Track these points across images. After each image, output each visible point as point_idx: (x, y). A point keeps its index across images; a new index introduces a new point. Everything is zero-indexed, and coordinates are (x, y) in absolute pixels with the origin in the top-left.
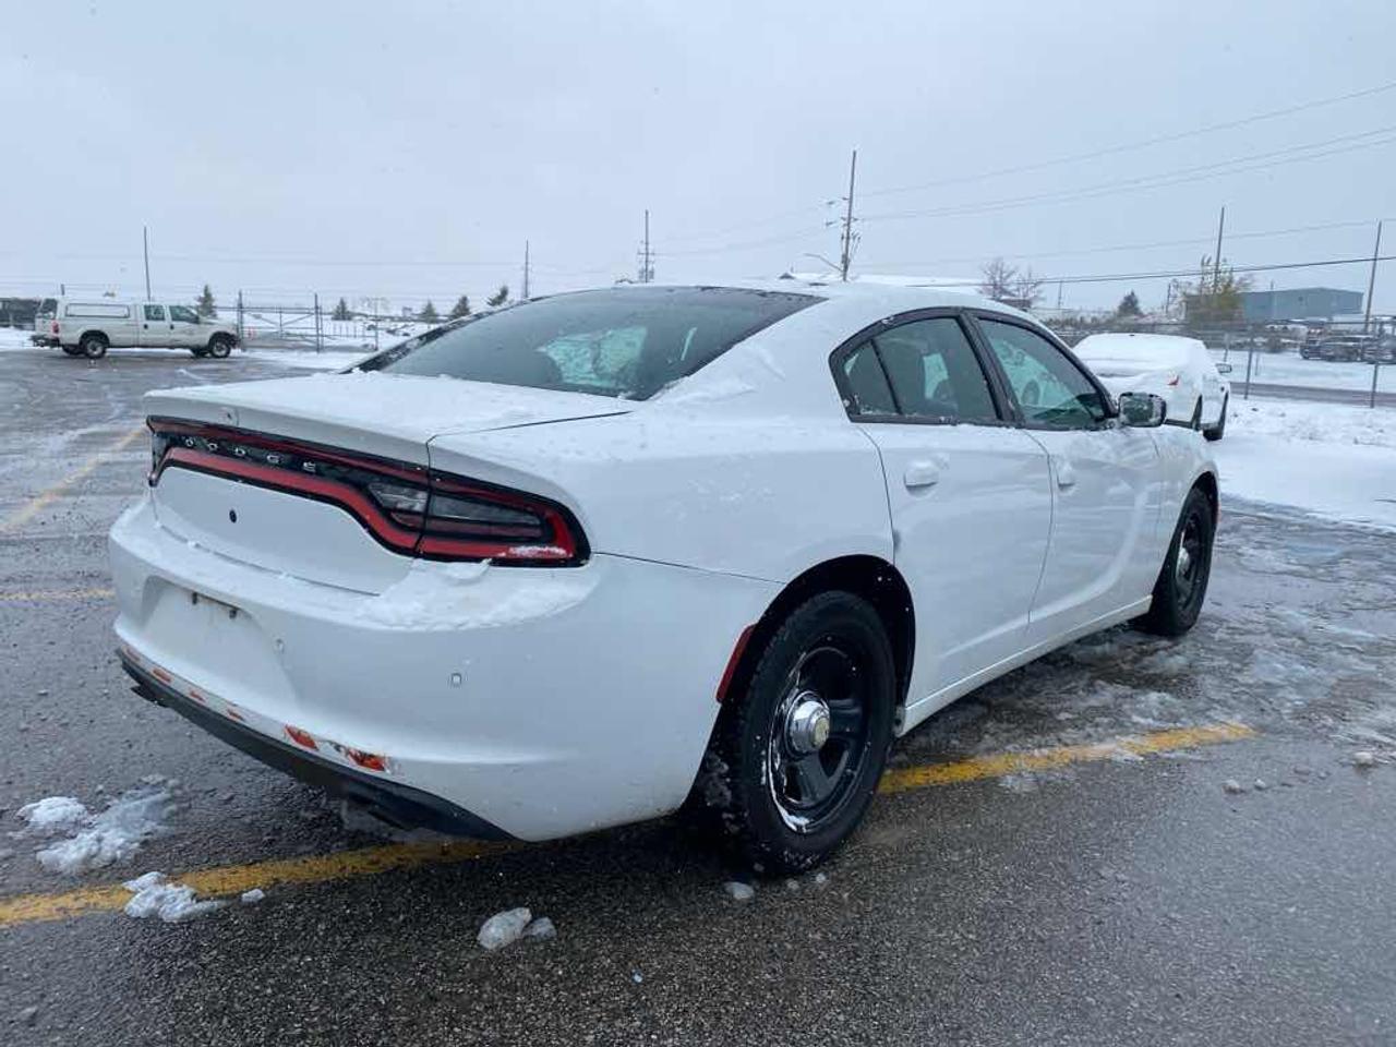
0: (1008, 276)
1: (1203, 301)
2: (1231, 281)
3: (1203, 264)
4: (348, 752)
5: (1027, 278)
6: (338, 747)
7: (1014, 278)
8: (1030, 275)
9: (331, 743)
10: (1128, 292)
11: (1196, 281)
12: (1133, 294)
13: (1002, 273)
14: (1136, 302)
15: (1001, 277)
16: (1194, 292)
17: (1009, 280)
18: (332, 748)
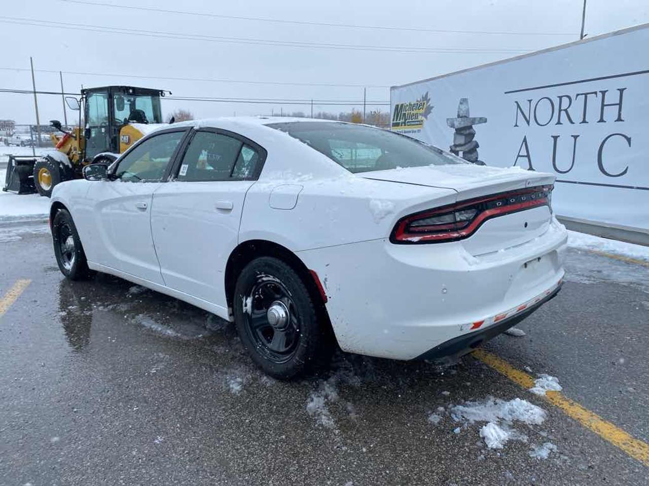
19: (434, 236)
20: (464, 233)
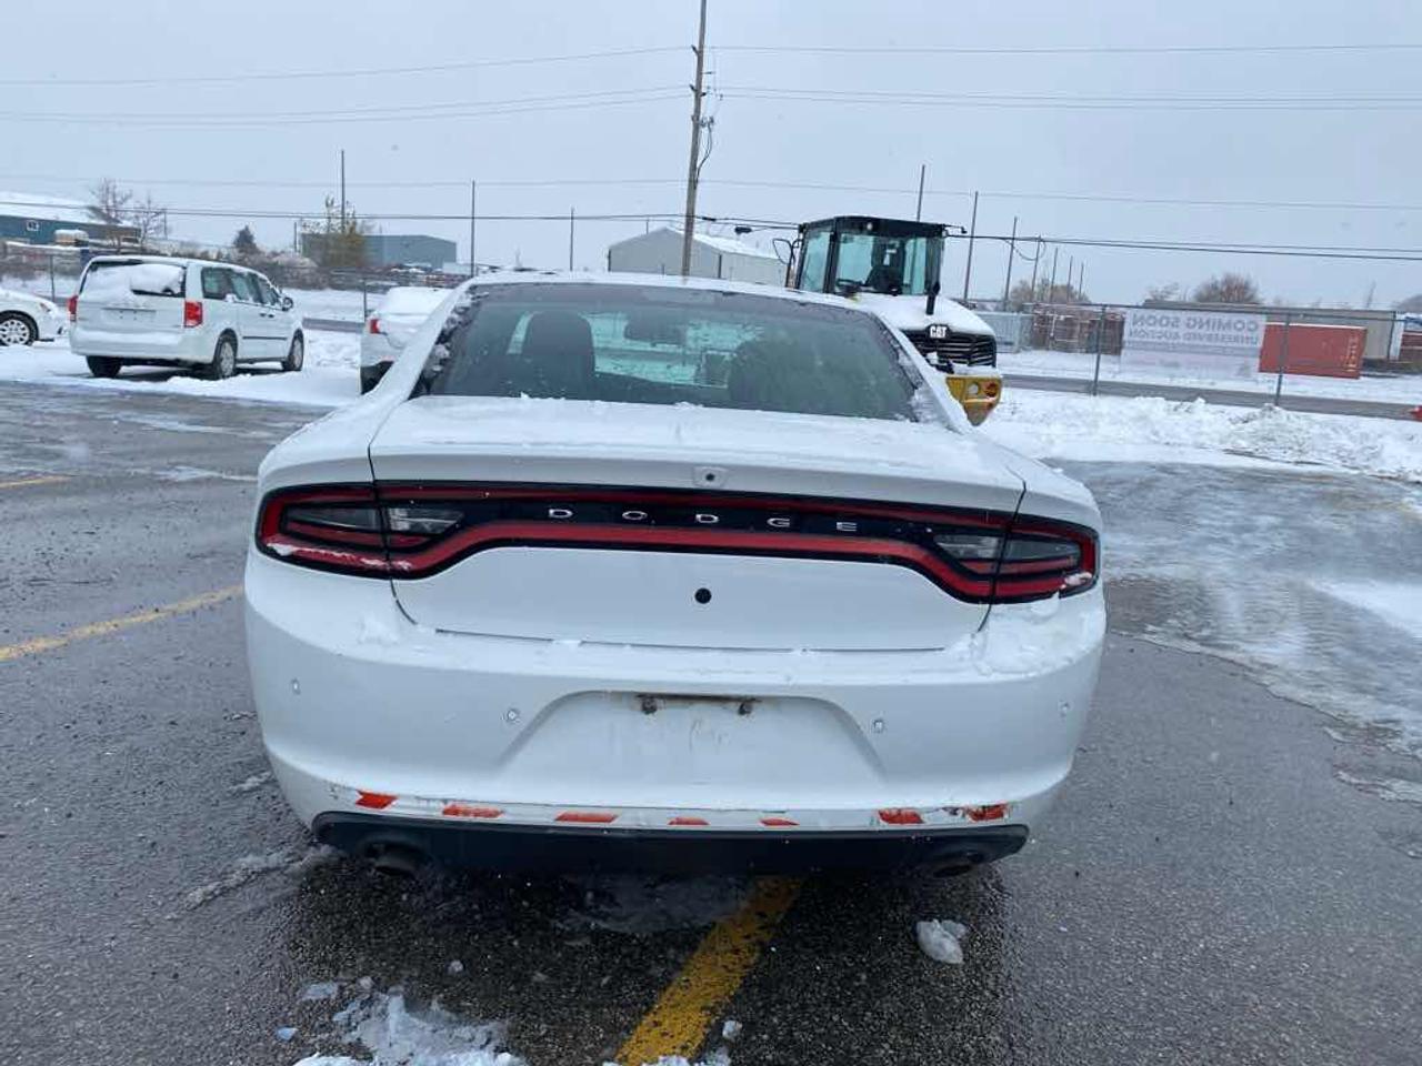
0: (124, 200)
1: (332, 243)
2: (355, 223)
3: (327, 205)
4: (967, 811)
5: (144, 202)
6: (954, 811)
7: (130, 204)
8: (149, 202)
9: (945, 809)
10: (242, 228)
11: (324, 222)
12: (247, 228)
13: (114, 196)
14: (251, 237)
15: (115, 202)
16: (322, 232)
17: (124, 206)
18: (946, 814)
19: (323, 551)
20: (404, 565)
